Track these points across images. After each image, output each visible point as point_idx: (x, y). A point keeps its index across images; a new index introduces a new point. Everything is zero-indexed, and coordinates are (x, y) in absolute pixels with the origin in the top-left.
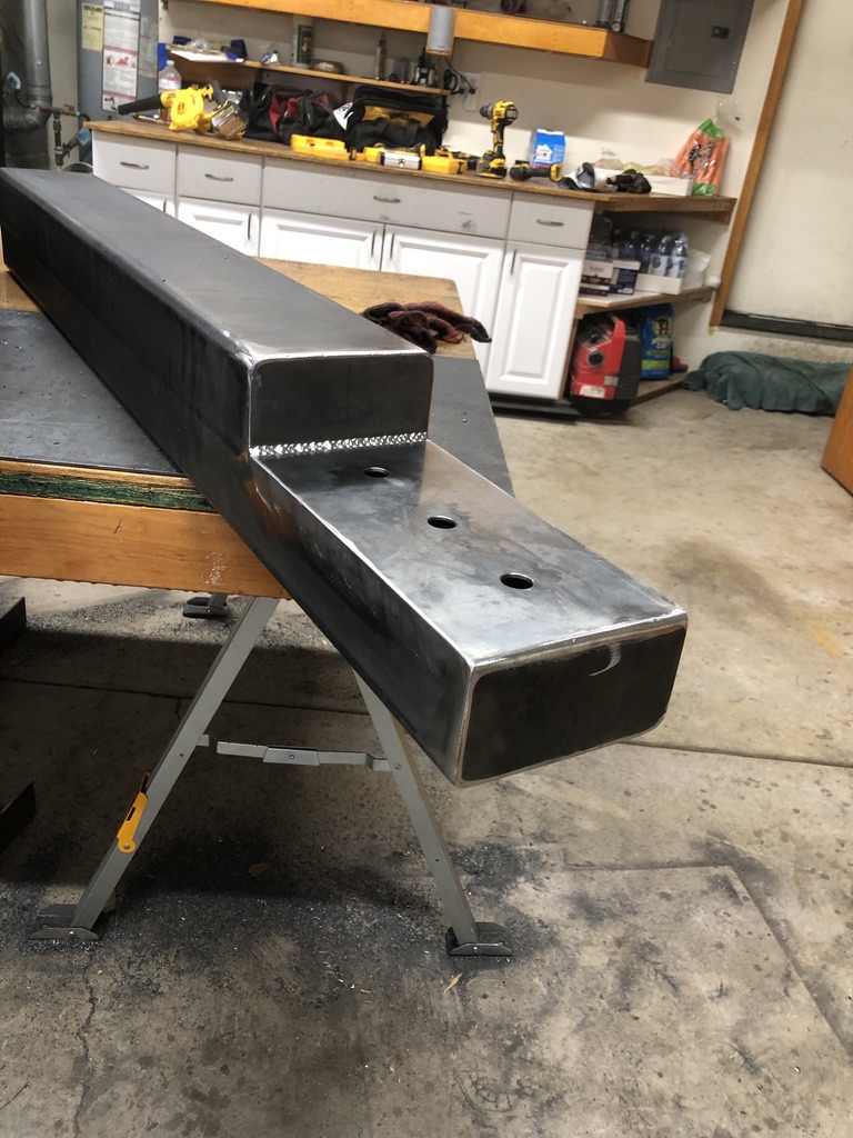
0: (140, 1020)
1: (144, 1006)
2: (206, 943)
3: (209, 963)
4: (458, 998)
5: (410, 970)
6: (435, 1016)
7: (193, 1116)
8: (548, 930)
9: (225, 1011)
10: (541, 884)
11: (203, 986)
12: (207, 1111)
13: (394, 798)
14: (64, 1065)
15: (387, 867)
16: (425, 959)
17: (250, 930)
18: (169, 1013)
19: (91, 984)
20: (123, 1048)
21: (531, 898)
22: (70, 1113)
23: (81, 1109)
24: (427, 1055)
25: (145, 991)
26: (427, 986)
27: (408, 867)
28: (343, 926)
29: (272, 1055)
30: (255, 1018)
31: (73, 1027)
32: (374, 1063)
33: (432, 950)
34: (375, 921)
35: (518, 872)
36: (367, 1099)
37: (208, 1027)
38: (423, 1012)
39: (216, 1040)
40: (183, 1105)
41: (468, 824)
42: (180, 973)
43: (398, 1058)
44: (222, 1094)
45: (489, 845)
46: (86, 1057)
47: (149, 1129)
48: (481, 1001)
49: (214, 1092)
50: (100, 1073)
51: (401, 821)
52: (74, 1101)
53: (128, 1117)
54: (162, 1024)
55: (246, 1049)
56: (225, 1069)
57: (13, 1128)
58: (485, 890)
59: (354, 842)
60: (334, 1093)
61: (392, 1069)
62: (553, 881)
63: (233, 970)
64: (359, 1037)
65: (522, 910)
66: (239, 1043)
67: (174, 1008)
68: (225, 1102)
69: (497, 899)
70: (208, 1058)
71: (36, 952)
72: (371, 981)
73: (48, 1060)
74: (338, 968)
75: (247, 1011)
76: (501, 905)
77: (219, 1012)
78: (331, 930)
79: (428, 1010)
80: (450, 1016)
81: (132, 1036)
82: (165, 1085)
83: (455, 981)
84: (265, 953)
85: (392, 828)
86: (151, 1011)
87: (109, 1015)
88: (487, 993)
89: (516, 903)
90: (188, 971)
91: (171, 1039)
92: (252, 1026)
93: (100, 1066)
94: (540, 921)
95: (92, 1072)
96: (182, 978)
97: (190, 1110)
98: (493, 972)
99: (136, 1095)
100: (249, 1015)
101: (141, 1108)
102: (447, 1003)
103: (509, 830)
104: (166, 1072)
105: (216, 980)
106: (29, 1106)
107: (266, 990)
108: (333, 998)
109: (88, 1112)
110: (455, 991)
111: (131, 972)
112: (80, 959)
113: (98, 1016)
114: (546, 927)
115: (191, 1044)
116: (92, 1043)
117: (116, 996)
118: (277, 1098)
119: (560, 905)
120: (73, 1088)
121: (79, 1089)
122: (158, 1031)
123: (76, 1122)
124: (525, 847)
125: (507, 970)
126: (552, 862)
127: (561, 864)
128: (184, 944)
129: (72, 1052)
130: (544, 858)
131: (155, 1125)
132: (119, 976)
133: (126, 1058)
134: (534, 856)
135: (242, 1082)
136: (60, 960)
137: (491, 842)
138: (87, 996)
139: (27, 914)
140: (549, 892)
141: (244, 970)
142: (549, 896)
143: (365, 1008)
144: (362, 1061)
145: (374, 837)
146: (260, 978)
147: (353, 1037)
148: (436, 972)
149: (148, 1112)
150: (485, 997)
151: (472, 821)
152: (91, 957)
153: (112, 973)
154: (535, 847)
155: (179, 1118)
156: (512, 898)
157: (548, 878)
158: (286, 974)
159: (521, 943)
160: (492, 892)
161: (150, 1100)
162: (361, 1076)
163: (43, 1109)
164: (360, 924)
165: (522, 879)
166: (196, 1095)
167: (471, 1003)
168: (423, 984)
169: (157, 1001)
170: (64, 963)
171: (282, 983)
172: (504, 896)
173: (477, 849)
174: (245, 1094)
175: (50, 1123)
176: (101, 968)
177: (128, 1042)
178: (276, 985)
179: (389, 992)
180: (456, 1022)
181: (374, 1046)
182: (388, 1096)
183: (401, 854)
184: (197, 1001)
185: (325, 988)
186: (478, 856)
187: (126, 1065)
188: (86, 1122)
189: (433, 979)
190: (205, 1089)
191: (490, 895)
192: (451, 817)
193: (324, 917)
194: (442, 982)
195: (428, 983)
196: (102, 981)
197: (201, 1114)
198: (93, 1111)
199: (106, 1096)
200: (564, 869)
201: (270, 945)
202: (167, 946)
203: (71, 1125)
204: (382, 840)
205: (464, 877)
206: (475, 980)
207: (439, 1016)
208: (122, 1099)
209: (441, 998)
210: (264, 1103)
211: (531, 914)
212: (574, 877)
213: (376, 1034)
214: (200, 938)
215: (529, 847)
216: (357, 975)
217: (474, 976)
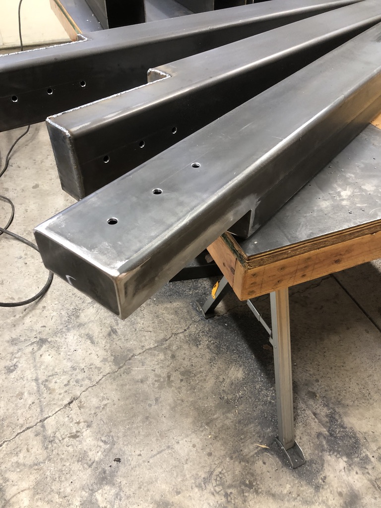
0: (186, 346)
1: (191, 345)
2: (224, 349)
3: (217, 354)
4: (256, 451)
5: (257, 426)
6: (242, 445)
7: (162, 380)
8: (322, 483)
9: (202, 369)
10: (349, 470)
11: (207, 357)
12: (166, 383)
13: (347, 379)
14: (162, 336)
15: (304, 394)
16: (267, 429)
17: (238, 360)
18: (192, 353)
19: (190, 327)
20: (174, 348)
21: (337, 468)
22: (147, 347)
23: (150, 349)
24: (223, 448)
25: (196, 341)
26: (254, 435)
27: (311, 402)
28: (262, 390)
29: (194, 392)
30: (205, 380)
31: (174, 331)
32: (209, 429)
33: (273, 431)
34: (273, 401)
35: (349, 455)
36: (194, 432)
37: (193, 367)
38: (241, 439)
39: (190, 372)
40: (165, 375)
41: (361, 420)
42: (208, 348)
43: (216, 437)
44: (173, 384)
45: (355, 434)
46: (167, 340)
47: (152, 370)
48: (261, 463)
49: (172, 381)
50: (163, 347)
51: (336, 388)
52: (152, 346)
53: (154, 362)
54: (187, 354)
55: (192, 383)
56: (182, 380)
57: (137, 337)
58: (324, 443)
59: (308, 375)
60: (190, 420)
61: (210, 437)
62: (356, 477)
63: (219, 363)
64: (217, 419)
65: (325, 465)
66: (193, 380)
67: (195, 353)
68: (171, 386)
69: (323, 450)
70: (183, 374)
71: (193, 306)
72: (243, 412)
73: (161, 331)
74: (242, 397)
75: (206, 376)
76: (320, 454)
77: (201, 367)
78: (258, 387)
79: (243, 441)
80: (246, 451)
81: (179, 348)
82: (168, 366)
83: (264, 446)
84: (232, 369)
85: (328, 386)
86: (190, 348)
87: (183, 338)
88: (267, 464)
89: (327, 461)
90: (210, 350)
91: (184, 359)
92: (201, 380)
93: (165, 345)
94: (325, 477)
95: (162, 344)
96: (207, 349)
97: (163, 378)
98: (280, 463)
99: (161, 360)
100: (205, 377)
101: (158, 364)
102: (251, 447)
103: (373, 442)
104: (172, 364)
105: (211, 360)
106: (145, 336)
107: (217, 378)
108: (228, 402)
109: (150, 351)
110: (259, 449)
111: (200, 334)
112: (197, 318)
113: (181, 335)
114: (324, 482)
115: (185, 366)
116: (172, 339)
117: (190, 335)
118: (179, 402)
119: (344, 485)
120: (155, 343)
121: (156, 345)
122: (185, 354)
123: (146, 350)
124: (369, 454)
125: (285, 469)
126: (370, 472)
127: (373, 478)
128: (219, 342)
129: (166, 336)
130: (369, 467)
131: (154, 371)
132: (197, 332)
133: (171, 351)
134: (366, 460)
135: (180, 388)
136: (194, 313)
137: (358, 435)
138: (186, 328)
139: (204, 296)
140: (348, 476)
141: (221, 366)
142: (345, 477)
143: (230, 415)
144: (207, 424)
145: (317, 381)
146: (221, 373)
147: (215, 416)
148: (264, 437)
149: (157, 367)
150: (264, 463)
151: (364, 421)
152: (199, 320)
153: (197, 329)
154: (373, 459)
155: (159, 376)
156: (329, 458)
157: (357, 473)
158: (228, 381)
159: (305, 471)
160: (326, 446)
161: (162, 365)
162: (201, 427)
163: (146, 340)
164: (267, 396)
165: (345, 459)
166: (169, 377)
167: (257, 458)
168: (254, 433)
169: (194, 348)
170: (193, 315)
171: (223, 381)
172: (328, 453)
173: (347, 430)
174: (176, 391)
175: (143, 344)
176: (197, 325)
177: (177, 348)
178: (221, 380)
179: (242, 421)
180: (244, 455)
181: (216, 426)
182: (198, 440)
183: (316, 396)
184: (201, 359)
185: (230, 397)
186: (343, 432)
187: (169, 352)
188: (147, 353)
189: (260, 437)
190: (172, 379)
191: (323, 446)
192: (358, 409)
193: (262, 381)
194: (260, 441)
195: (256, 435)
196: (193, 329)
197: (164, 382)
198: (151, 352)
199: (157, 353)
200: (370, 481)
201: (237, 369)
202: (216, 338)
203: (144, 350)
204: (318, 385)
205: (325, 430)
206: (270, 456)
207: (243, 446)
208: (158, 357)
209: (252, 443)
210: (176, 399)
211: (326, 471)
212: (369, 488)
213: (221, 424)
214: (225, 346)
215: (370, 456)
216: (243, 406)
217: (272, 454)
